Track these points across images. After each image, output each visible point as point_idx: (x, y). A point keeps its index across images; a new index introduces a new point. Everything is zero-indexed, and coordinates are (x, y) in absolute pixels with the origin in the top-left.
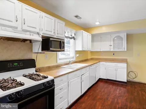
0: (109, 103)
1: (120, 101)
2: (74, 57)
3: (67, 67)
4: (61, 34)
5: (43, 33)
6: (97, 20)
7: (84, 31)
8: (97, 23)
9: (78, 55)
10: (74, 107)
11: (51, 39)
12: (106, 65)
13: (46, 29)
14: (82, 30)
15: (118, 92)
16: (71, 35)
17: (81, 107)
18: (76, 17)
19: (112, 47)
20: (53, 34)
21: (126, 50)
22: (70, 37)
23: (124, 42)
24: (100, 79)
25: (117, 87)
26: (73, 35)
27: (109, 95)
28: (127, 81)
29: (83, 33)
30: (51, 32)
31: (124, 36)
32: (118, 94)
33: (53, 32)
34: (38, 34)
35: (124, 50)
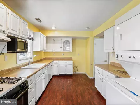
0: (66, 91)
1: (71, 88)
2: (31, 57)
3: (28, 67)
4: (24, 35)
5: (9, 33)
6: (54, 26)
7: (41, 34)
8: (53, 28)
9: (35, 56)
10: (39, 103)
11: (18, 40)
12: (58, 63)
13: (12, 29)
14: (40, 33)
15: (69, 83)
16: (30, 36)
17: (46, 100)
18: (37, 19)
19: (62, 48)
20: (19, 35)
21: (72, 51)
22: (29, 37)
23: (70, 45)
24: (53, 75)
25: (67, 79)
26: (32, 36)
27: (64, 86)
28: (73, 74)
29: (41, 35)
30: (17, 32)
31: (70, 40)
32: (69, 84)
33: (18, 32)
34: (4, 32)
35: (70, 51)
